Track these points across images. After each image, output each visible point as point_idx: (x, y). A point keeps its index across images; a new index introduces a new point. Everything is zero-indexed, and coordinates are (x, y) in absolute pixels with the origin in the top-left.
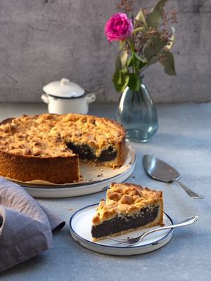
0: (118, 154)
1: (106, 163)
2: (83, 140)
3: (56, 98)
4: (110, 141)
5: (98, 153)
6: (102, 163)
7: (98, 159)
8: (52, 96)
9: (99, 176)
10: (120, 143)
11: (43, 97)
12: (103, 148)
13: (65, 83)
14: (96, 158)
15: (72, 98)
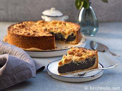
0: (76, 37)
1: (70, 42)
2: (59, 31)
3: (49, 16)
4: (72, 31)
5: (66, 37)
6: (68, 42)
7: (66, 40)
8: (46, 16)
9: (66, 47)
10: (77, 32)
11: (43, 17)
12: (69, 35)
13: (53, 10)
14: (65, 40)
15: (57, 17)
